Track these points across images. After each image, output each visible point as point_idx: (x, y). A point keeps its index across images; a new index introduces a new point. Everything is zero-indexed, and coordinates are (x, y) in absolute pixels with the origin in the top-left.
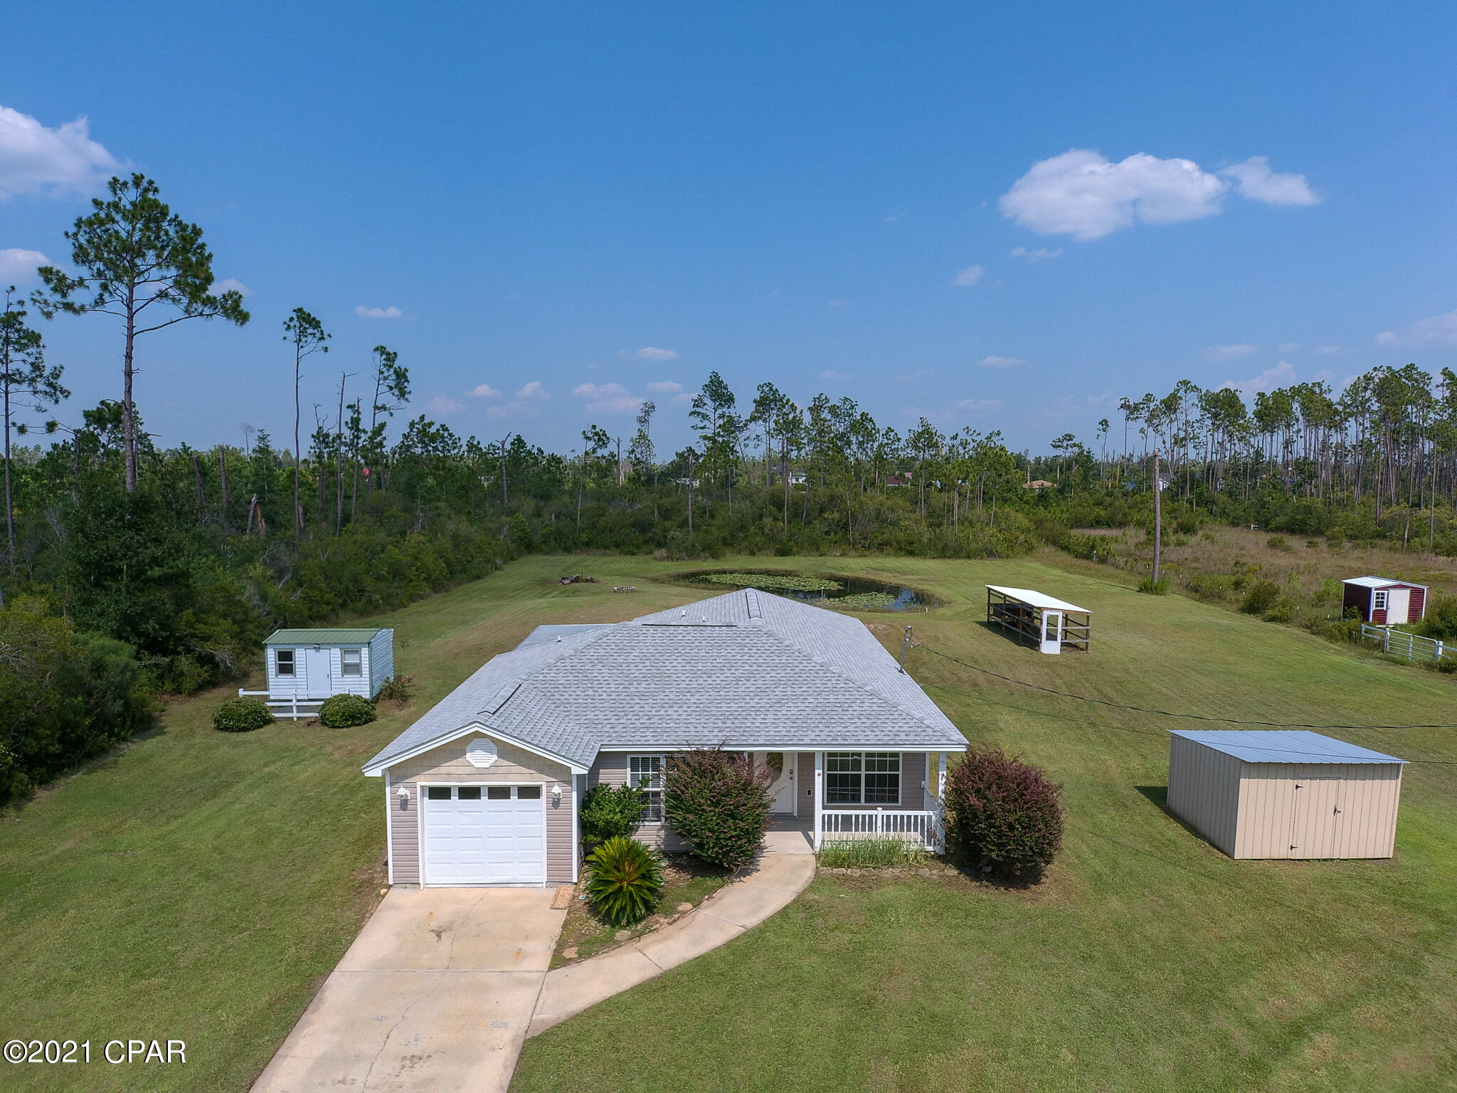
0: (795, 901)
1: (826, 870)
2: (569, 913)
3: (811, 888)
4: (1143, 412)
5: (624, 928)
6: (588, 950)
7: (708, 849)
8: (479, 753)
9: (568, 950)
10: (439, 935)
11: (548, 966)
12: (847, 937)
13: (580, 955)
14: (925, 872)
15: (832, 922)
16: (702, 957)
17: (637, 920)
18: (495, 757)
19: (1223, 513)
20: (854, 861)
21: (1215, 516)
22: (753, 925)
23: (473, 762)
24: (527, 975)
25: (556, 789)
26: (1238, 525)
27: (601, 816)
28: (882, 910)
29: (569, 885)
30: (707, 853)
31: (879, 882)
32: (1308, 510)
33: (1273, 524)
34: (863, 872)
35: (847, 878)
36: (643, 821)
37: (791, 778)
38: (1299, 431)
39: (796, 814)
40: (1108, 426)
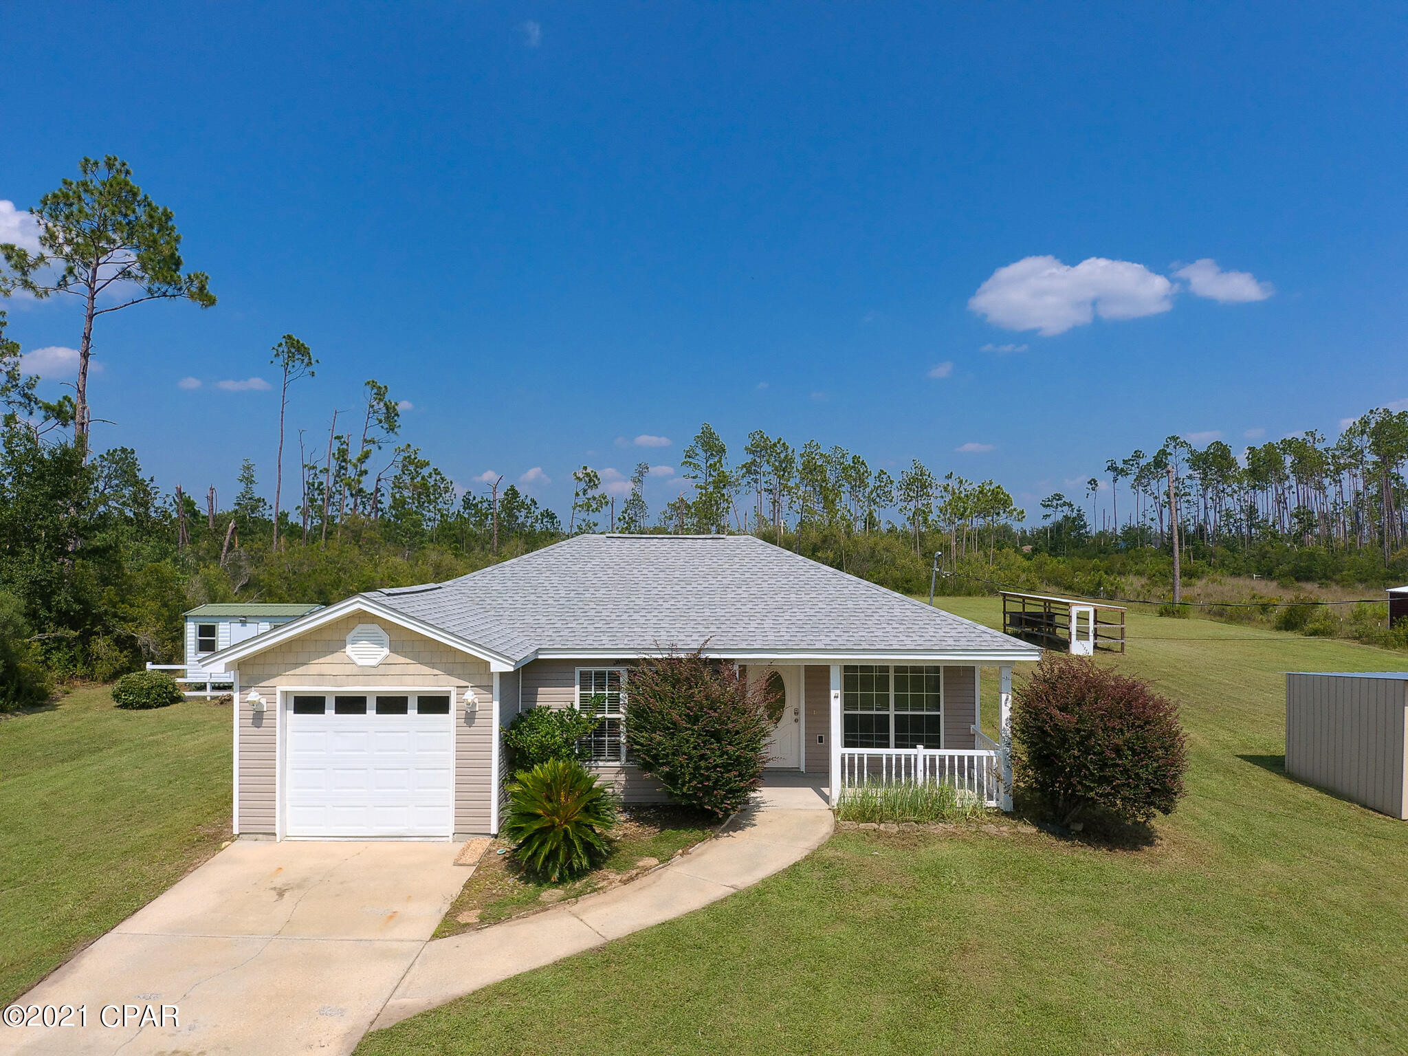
0: (807, 858)
1: (850, 825)
2: (478, 869)
3: (831, 843)
4: (1133, 468)
5: (556, 884)
6: (494, 914)
7: (683, 785)
8: (364, 646)
9: (465, 913)
10: (281, 894)
11: (431, 932)
12: (888, 903)
13: (482, 919)
14: (992, 829)
15: (864, 882)
16: (671, 923)
17: (577, 874)
18: (386, 651)
19: (1223, 564)
20: (889, 813)
21: (1214, 567)
22: (747, 885)
23: (355, 658)
24: (395, 945)
25: (470, 696)
26: (1239, 575)
27: (531, 740)
28: (936, 871)
29: (486, 838)
30: (681, 790)
31: (925, 839)
32: (1312, 556)
33: (1277, 572)
34: (903, 826)
35: (879, 835)
36: (596, 761)
37: (796, 721)
38: (1290, 487)
39: (803, 769)
40: (1097, 485)
